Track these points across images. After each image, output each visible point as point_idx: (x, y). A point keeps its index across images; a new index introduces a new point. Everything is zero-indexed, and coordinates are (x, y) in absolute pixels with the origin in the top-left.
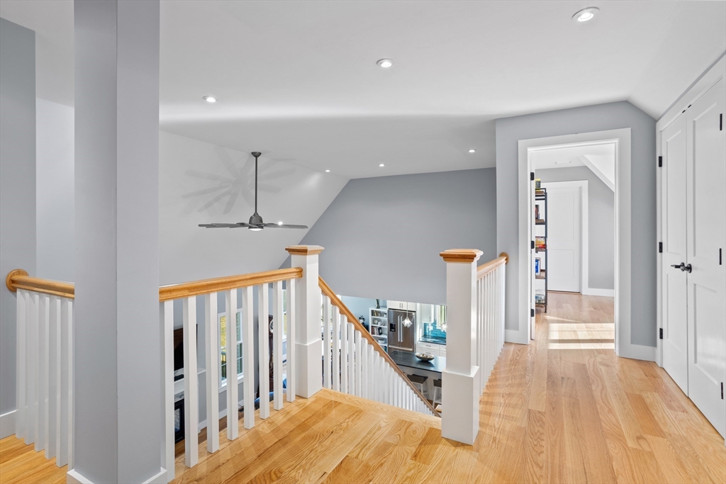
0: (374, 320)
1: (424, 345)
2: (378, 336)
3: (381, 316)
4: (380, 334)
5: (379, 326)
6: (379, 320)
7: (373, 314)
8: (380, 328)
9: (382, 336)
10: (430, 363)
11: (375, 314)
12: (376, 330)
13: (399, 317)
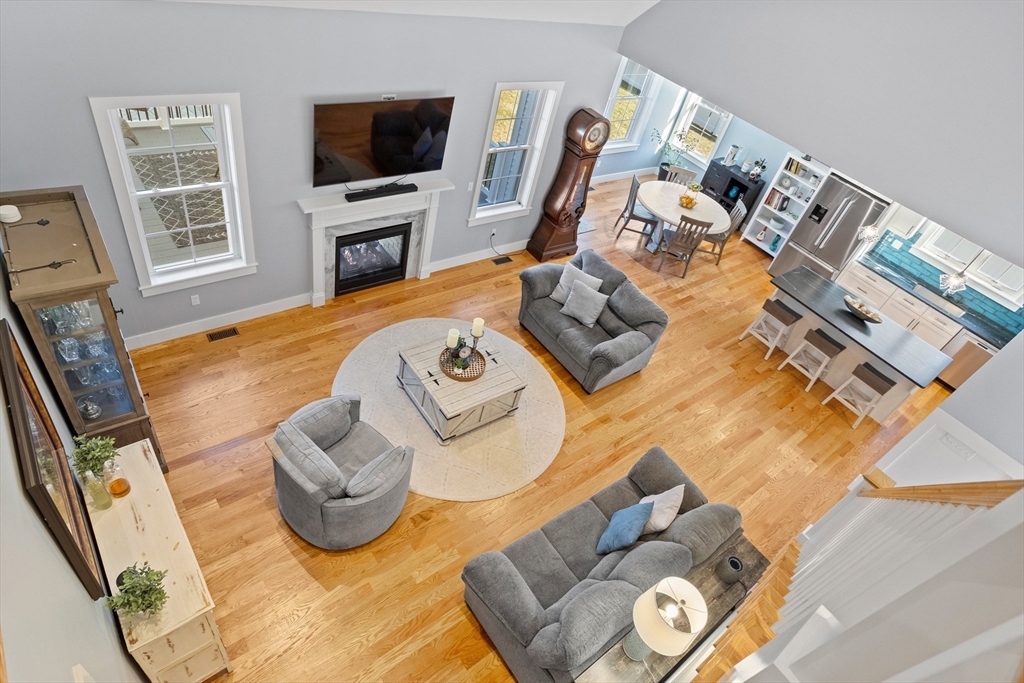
0: (784, 177)
1: (863, 273)
2: (776, 212)
3: (803, 176)
4: (782, 209)
5: (788, 194)
6: (794, 183)
7: (790, 164)
8: (787, 199)
9: (783, 215)
10: (864, 326)
11: (793, 168)
12: (777, 200)
13: (845, 200)
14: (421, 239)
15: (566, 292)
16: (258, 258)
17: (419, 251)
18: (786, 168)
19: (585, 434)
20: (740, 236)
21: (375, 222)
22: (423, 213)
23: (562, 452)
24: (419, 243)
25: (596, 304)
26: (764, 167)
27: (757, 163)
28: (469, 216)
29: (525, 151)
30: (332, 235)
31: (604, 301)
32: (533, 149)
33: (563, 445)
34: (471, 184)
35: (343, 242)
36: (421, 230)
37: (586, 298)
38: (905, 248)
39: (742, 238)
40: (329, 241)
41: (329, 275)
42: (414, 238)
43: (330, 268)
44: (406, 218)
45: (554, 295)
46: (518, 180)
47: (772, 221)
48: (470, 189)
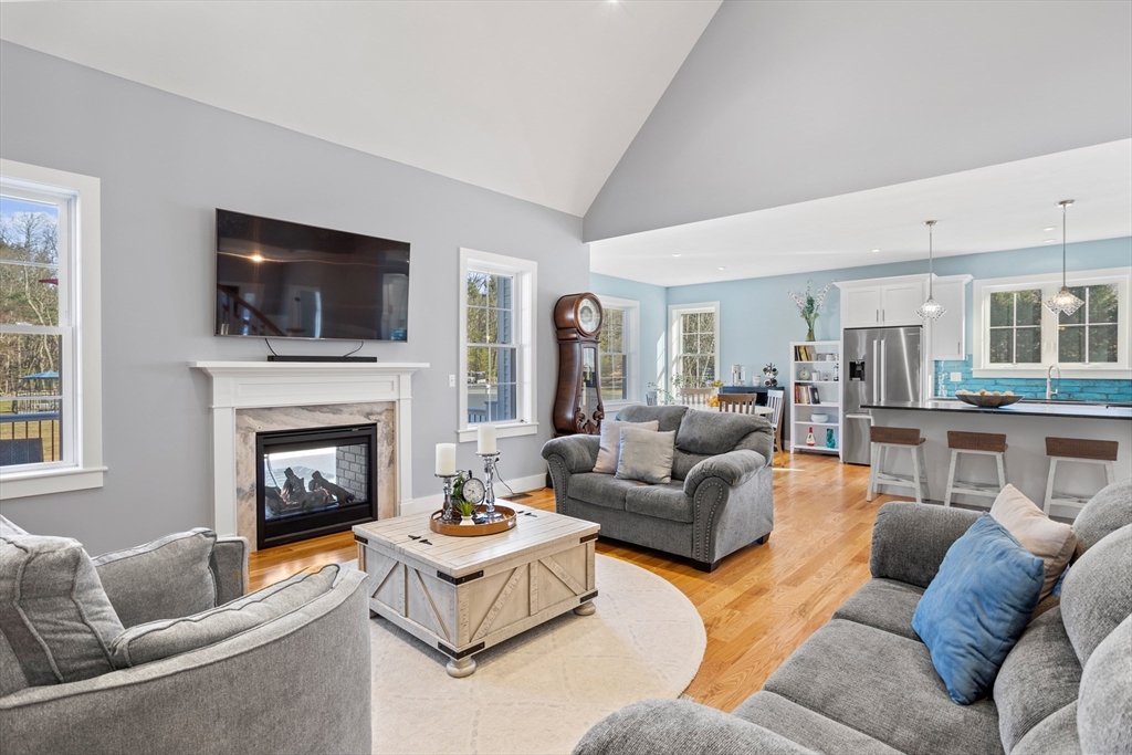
0: (799, 368)
2: (812, 405)
3: (817, 359)
5: (813, 382)
6: (813, 370)
7: (798, 353)
8: (815, 389)
9: (821, 405)
11: (803, 356)
12: (805, 394)
13: (875, 342)
14: (393, 452)
15: (614, 454)
16: (107, 459)
17: (394, 474)
18: (796, 359)
19: (737, 612)
20: (789, 452)
21: (318, 415)
22: (391, 407)
23: (711, 642)
24: (392, 461)
25: (661, 445)
26: (775, 370)
27: (765, 370)
28: (458, 427)
29: (513, 351)
30: (249, 429)
31: (672, 439)
32: (521, 347)
33: (708, 633)
34: (452, 377)
35: (269, 442)
36: (392, 438)
37: (646, 443)
38: (967, 376)
39: (792, 451)
40: (245, 438)
41: (245, 504)
42: (383, 450)
43: (247, 489)
44: (368, 415)
45: (599, 465)
46: (513, 388)
47: (814, 417)
48: (453, 384)
